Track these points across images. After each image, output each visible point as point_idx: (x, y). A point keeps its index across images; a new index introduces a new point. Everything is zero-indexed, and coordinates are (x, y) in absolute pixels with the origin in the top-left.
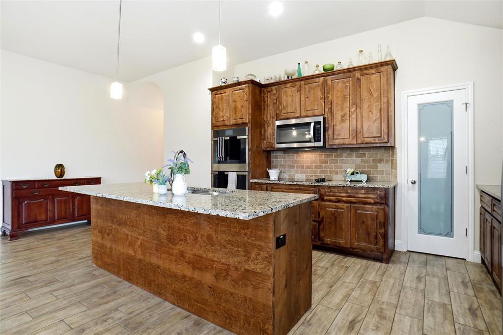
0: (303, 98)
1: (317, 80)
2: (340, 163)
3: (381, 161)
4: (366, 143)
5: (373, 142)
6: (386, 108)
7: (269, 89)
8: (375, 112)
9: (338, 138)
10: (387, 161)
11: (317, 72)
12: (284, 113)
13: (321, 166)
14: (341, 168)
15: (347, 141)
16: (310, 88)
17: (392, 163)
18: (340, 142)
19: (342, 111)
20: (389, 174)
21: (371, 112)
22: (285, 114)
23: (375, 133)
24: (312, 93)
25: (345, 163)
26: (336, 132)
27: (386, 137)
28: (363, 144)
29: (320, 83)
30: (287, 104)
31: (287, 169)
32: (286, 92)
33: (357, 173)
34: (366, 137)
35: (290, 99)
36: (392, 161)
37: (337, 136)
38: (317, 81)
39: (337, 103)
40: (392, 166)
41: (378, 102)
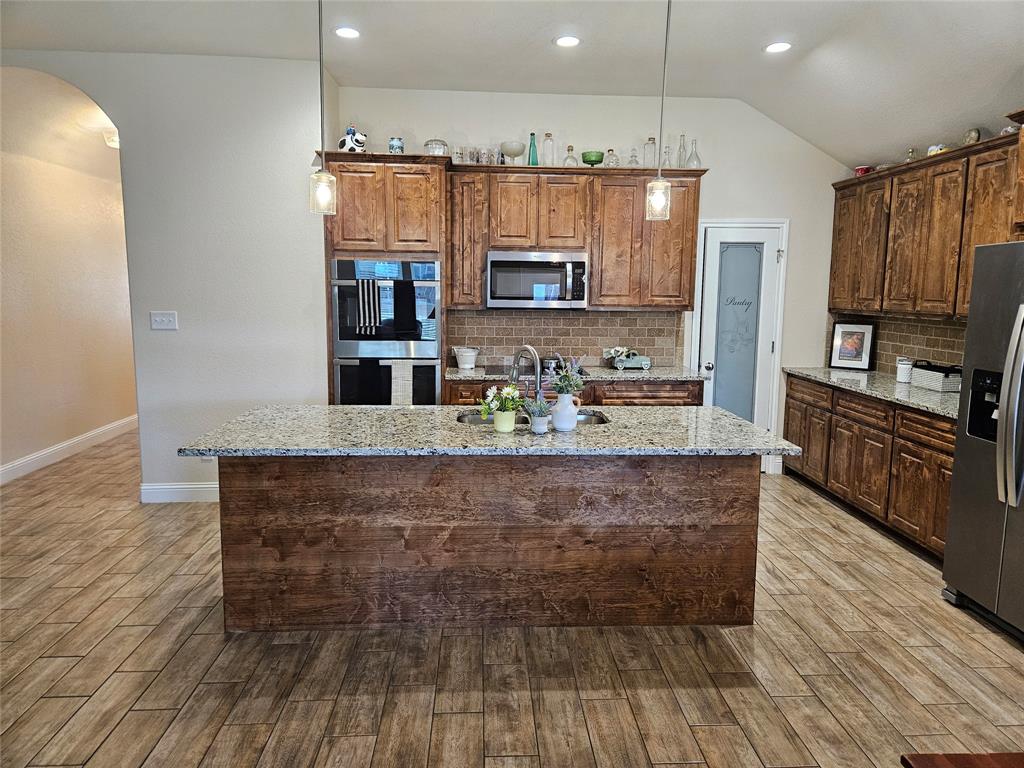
0: (544, 212)
1: (575, 178)
2: (592, 335)
3: (660, 332)
4: (656, 306)
5: (668, 304)
6: (690, 249)
7: (467, 178)
8: (672, 254)
9: (610, 293)
10: (670, 333)
11: (570, 164)
12: (501, 236)
13: (556, 340)
14: (594, 345)
15: (624, 301)
16: (558, 191)
17: (677, 336)
18: (613, 301)
19: (619, 246)
20: (672, 355)
21: (666, 252)
22: (504, 239)
23: (671, 289)
24: (562, 202)
25: (600, 335)
26: (606, 284)
27: (687, 297)
28: (650, 306)
29: (579, 187)
30: (509, 219)
31: (485, 347)
32: (506, 191)
33: (634, 355)
34: (656, 296)
35: (515, 208)
36: (678, 332)
37: (608, 289)
38: (575, 180)
39: (610, 230)
40: (677, 341)
41: (677, 237)
